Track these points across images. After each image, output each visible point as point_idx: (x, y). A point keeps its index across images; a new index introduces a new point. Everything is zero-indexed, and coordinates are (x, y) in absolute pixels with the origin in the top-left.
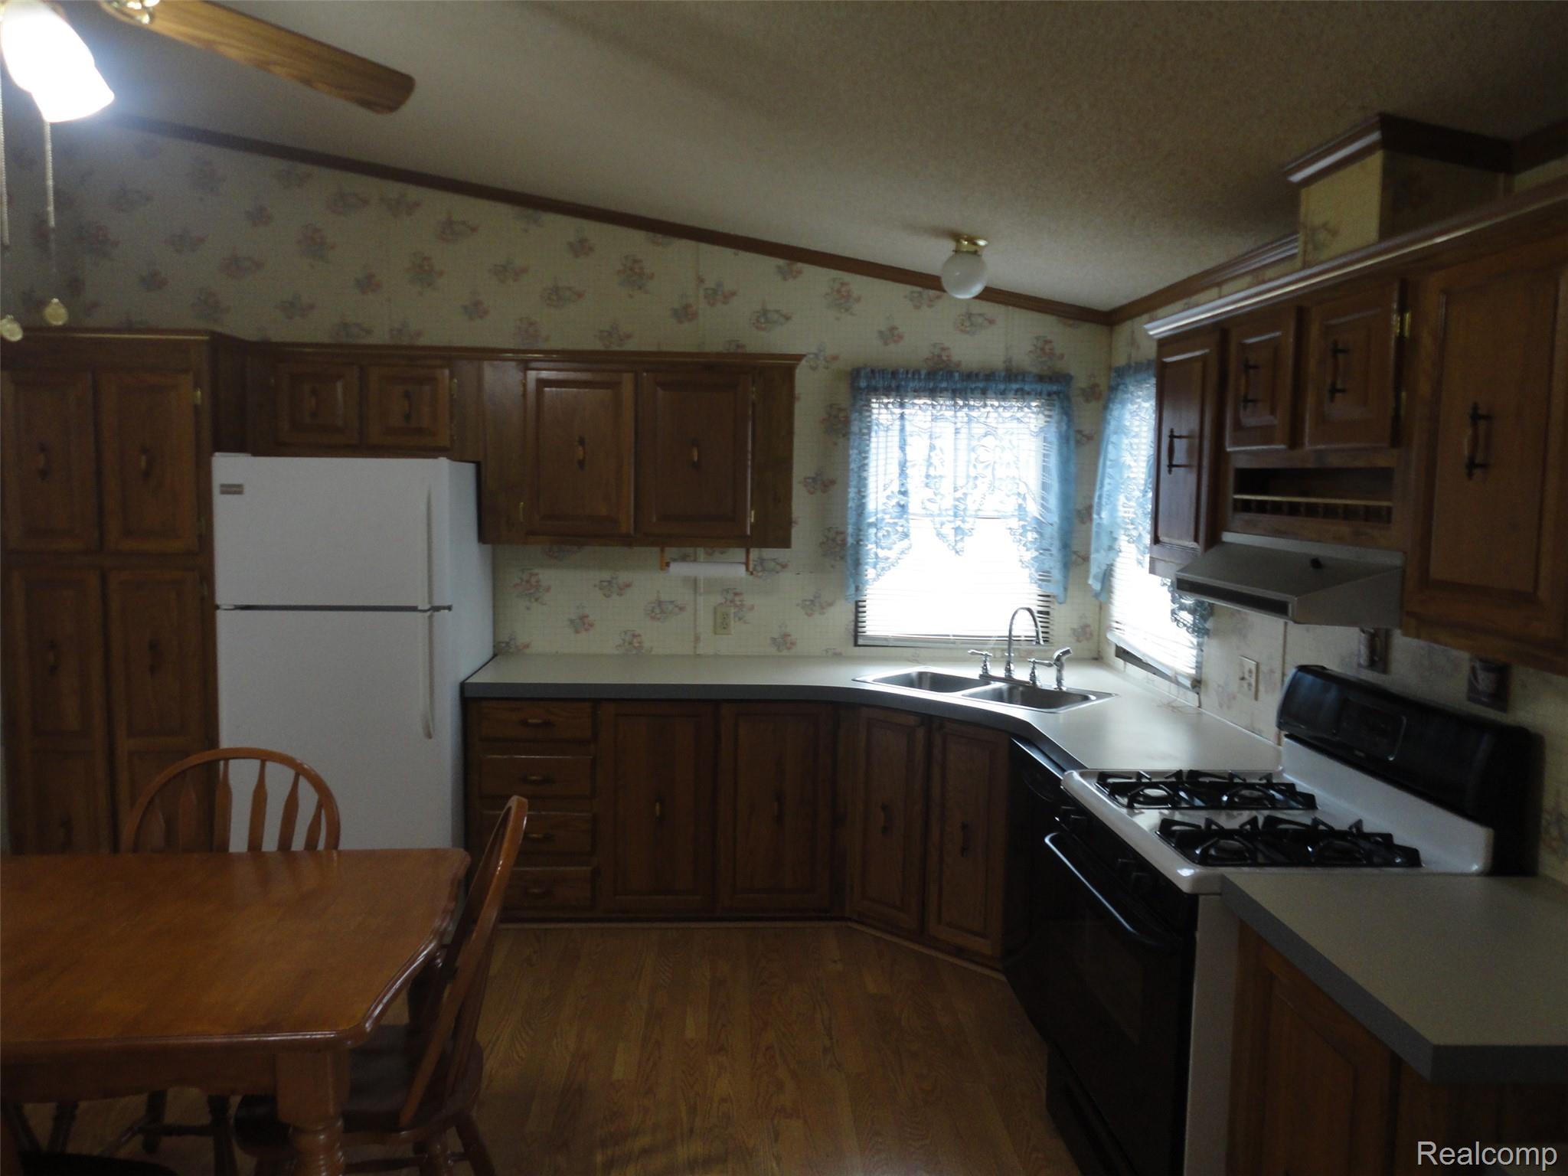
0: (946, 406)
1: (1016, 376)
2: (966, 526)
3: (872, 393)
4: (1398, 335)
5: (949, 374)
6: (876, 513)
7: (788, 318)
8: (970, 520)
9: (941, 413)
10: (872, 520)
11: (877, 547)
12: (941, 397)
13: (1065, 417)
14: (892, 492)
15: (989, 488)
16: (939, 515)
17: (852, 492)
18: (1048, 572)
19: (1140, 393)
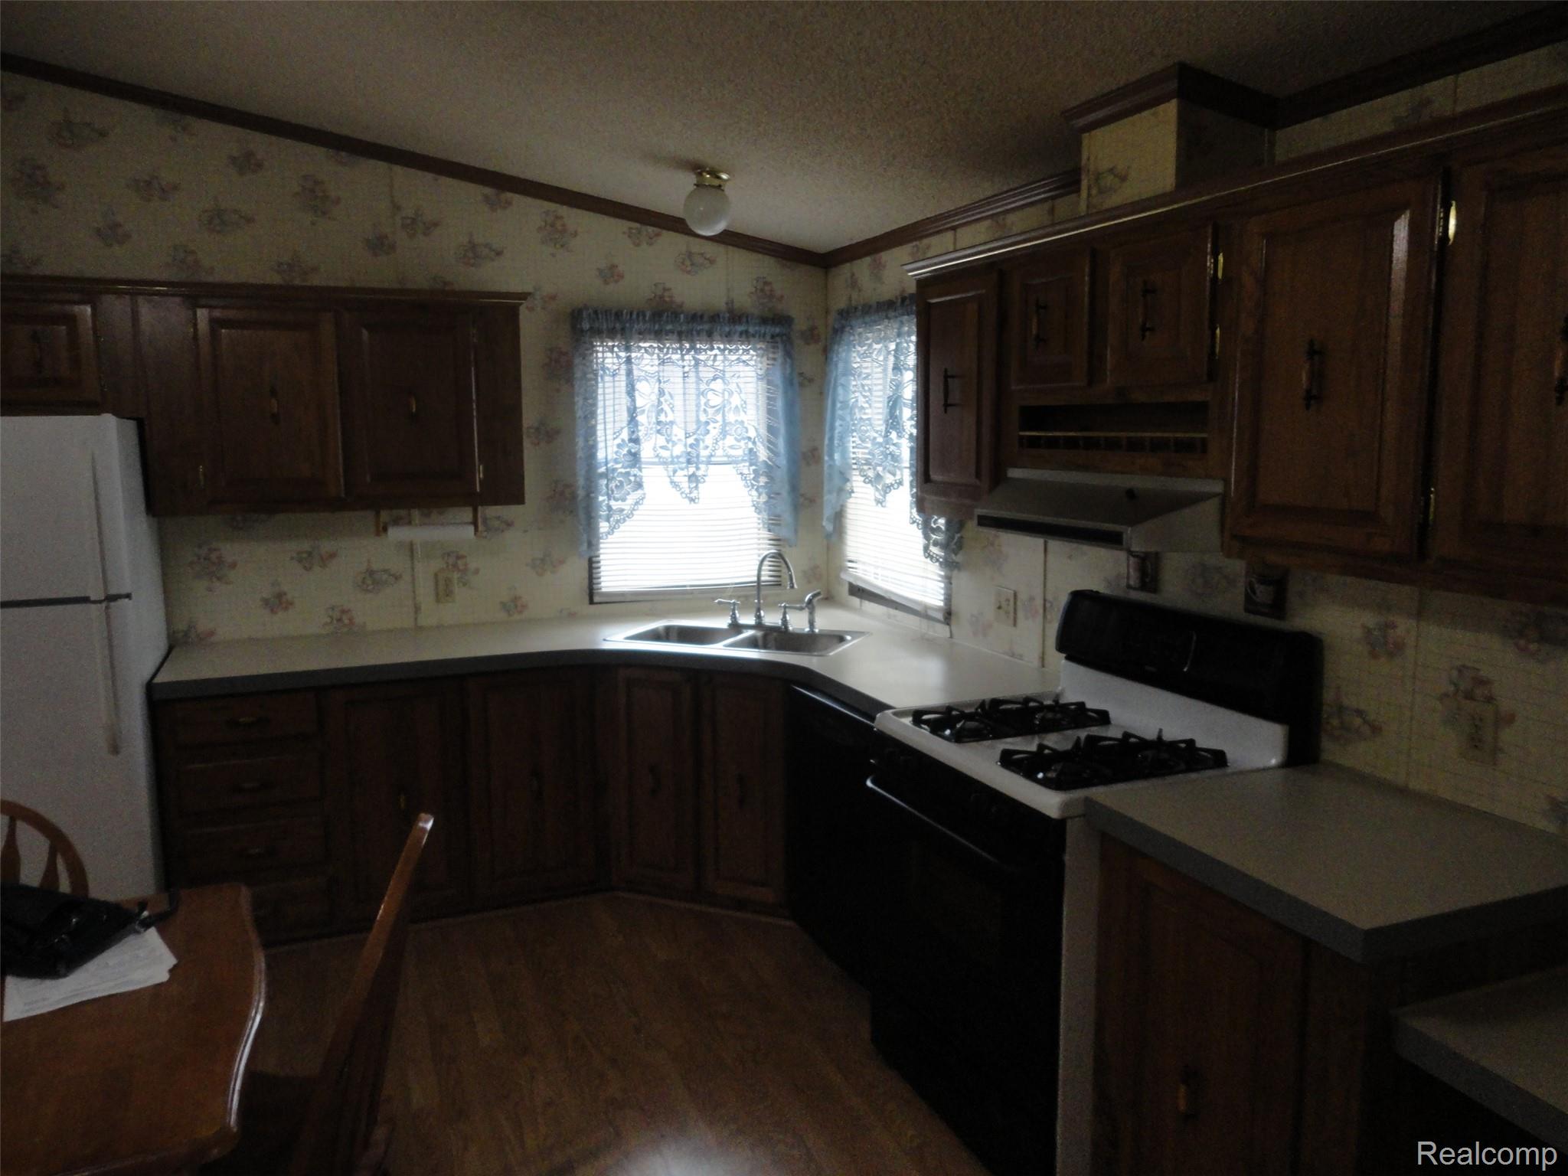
0: (673, 348)
1: (740, 318)
2: (699, 473)
3: (597, 337)
4: (1211, 276)
5: (675, 315)
6: (606, 463)
7: (499, 254)
8: (703, 467)
9: (668, 356)
10: (602, 470)
11: (609, 499)
12: (667, 340)
13: (788, 360)
14: (623, 440)
15: (721, 433)
16: (672, 463)
17: (580, 442)
18: (779, 516)
19: (870, 335)
